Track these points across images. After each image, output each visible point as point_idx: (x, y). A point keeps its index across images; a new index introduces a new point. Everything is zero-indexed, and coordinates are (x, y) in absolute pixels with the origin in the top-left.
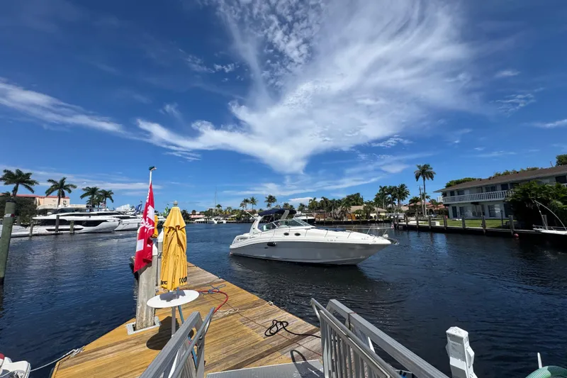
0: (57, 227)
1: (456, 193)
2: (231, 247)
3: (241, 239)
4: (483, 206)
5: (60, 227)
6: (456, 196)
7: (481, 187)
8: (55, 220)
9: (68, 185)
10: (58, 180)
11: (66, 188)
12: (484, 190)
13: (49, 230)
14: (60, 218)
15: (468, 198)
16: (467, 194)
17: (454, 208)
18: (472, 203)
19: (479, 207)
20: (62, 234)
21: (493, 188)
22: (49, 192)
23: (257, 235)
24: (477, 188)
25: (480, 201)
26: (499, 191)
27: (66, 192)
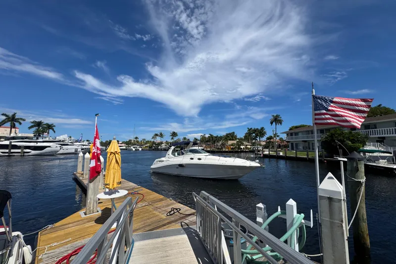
0: (10, 150)
1: (294, 134)
2: (152, 167)
3: (160, 161)
4: (309, 143)
5: (12, 151)
6: (294, 136)
8: (8, 145)
9: (18, 119)
10: (10, 114)
11: (17, 120)
12: (310, 133)
13: (2, 153)
14: (13, 143)
15: (301, 138)
16: (300, 135)
17: (292, 144)
18: (303, 141)
19: (307, 144)
22: (2, 124)
23: (171, 159)
24: (307, 131)
25: (307, 140)
27: (17, 124)
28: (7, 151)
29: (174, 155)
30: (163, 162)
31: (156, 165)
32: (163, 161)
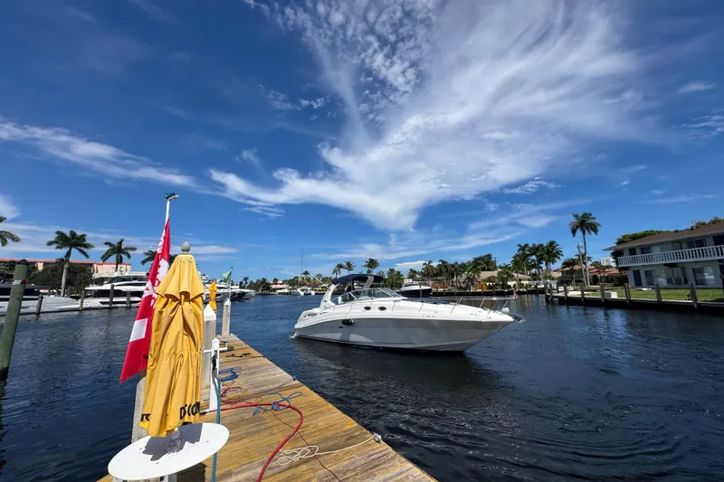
0: (112, 299)
1: (638, 251)
2: (297, 326)
3: (309, 315)
4: (683, 269)
5: (115, 300)
6: (639, 255)
7: (679, 242)
8: (109, 291)
9: (126, 249)
10: (115, 243)
11: (125, 251)
12: (684, 245)
13: (102, 303)
14: (116, 288)
15: (658, 257)
16: (656, 251)
17: (637, 274)
18: (665, 265)
19: (678, 271)
20: (117, 307)
21: (700, 243)
22: (105, 258)
23: (331, 310)
24: (673, 242)
25: (679, 261)
26: (711, 247)
27: (124, 257)
28: (108, 300)
29: (336, 302)
30: (317, 316)
31: (304, 322)
32: (315, 315)
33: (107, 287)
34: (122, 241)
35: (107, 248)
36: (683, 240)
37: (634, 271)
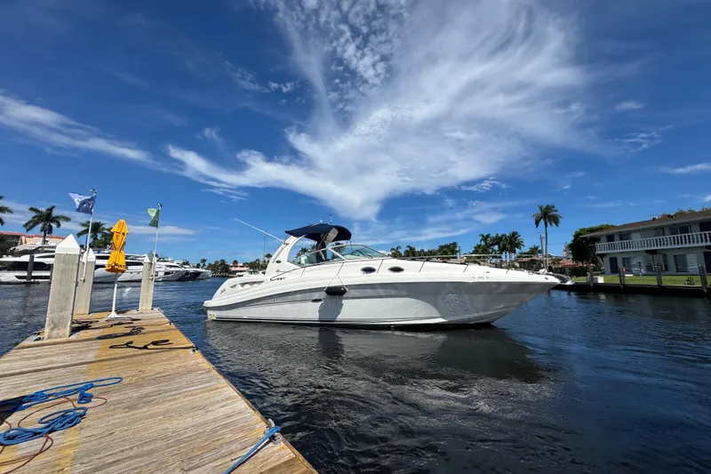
0: (30, 273)
1: (617, 237)
3: (246, 284)
4: (665, 256)
5: (35, 274)
6: (617, 242)
7: (662, 228)
8: (27, 263)
9: (57, 217)
10: (43, 210)
11: (56, 220)
12: (667, 231)
13: (18, 277)
14: (36, 260)
15: (638, 243)
16: (636, 238)
17: (613, 261)
18: (647, 251)
20: (38, 283)
21: (684, 229)
22: (29, 226)
24: (656, 229)
25: (659, 248)
27: (54, 225)
28: (25, 274)
30: (260, 287)
32: (258, 282)
33: (26, 258)
34: (53, 208)
35: (34, 214)
36: (667, 226)
37: (611, 259)
